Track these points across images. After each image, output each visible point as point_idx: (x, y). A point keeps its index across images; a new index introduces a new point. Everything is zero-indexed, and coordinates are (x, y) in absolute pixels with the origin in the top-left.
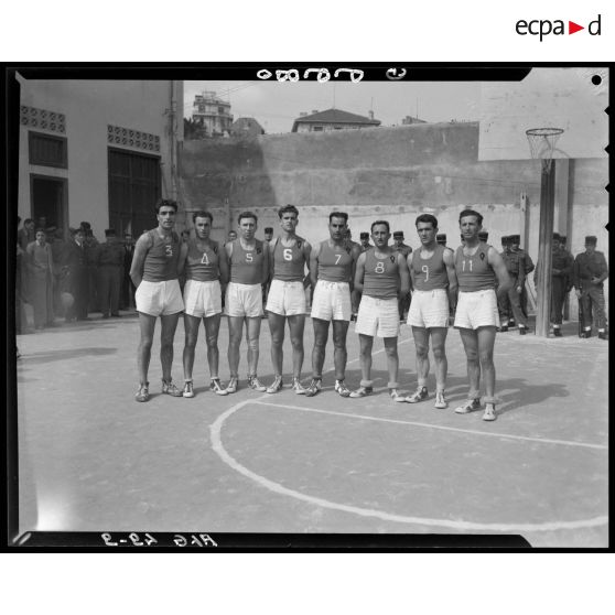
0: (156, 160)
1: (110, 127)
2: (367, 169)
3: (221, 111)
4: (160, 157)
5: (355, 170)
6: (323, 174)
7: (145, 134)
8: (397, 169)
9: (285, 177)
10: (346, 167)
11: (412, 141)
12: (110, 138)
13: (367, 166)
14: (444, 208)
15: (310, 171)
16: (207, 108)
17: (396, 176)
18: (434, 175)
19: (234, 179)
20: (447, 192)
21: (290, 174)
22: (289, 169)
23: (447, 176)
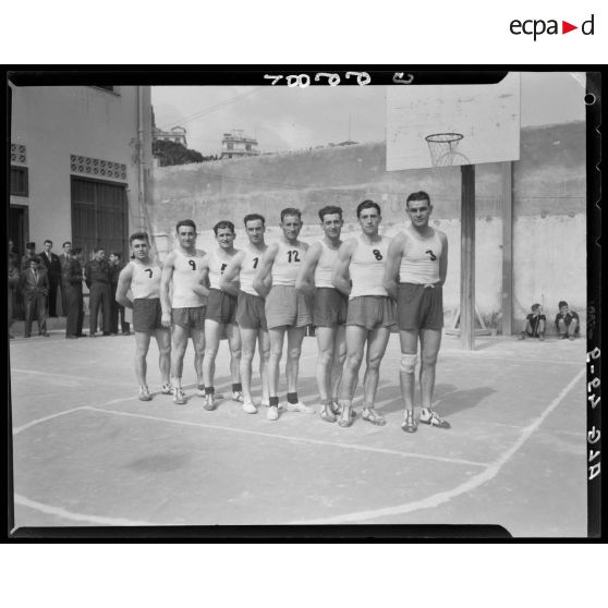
0: (123, 187)
1: (73, 157)
2: (317, 189)
3: (248, 148)
4: (126, 185)
5: (306, 191)
6: (276, 195)
7: (109, 163)
8: (345, 188)
9: (242, 200)
10: (299, 187)
11: (360, 160)
12: (73, 167)
13: (319, 187)
14: (391, 225)
15: (265, 193)
16: (235, 146)
17: (346, 194)
18: (382, 193)
19: (196, 204)
20: (394, 209)
21: (246, 196)
22: (245, 192)
23: (393, 193)
